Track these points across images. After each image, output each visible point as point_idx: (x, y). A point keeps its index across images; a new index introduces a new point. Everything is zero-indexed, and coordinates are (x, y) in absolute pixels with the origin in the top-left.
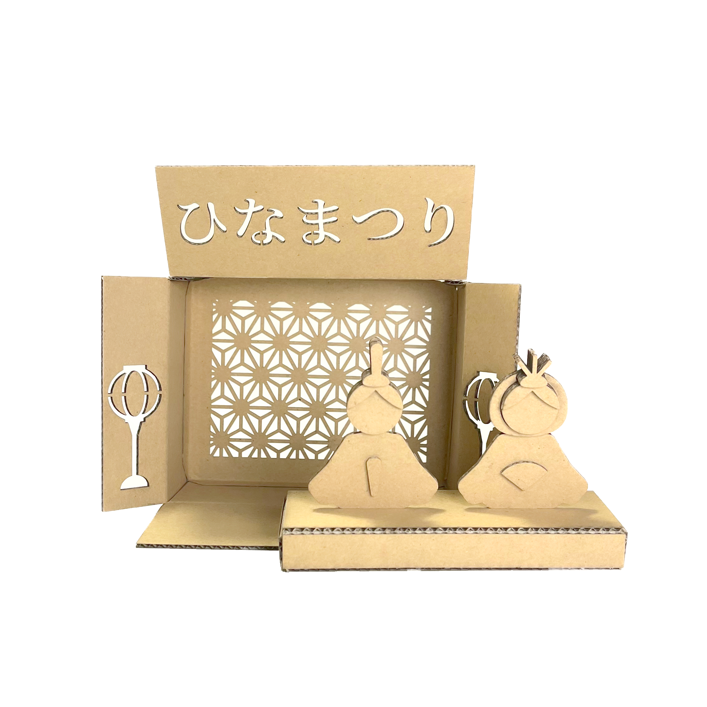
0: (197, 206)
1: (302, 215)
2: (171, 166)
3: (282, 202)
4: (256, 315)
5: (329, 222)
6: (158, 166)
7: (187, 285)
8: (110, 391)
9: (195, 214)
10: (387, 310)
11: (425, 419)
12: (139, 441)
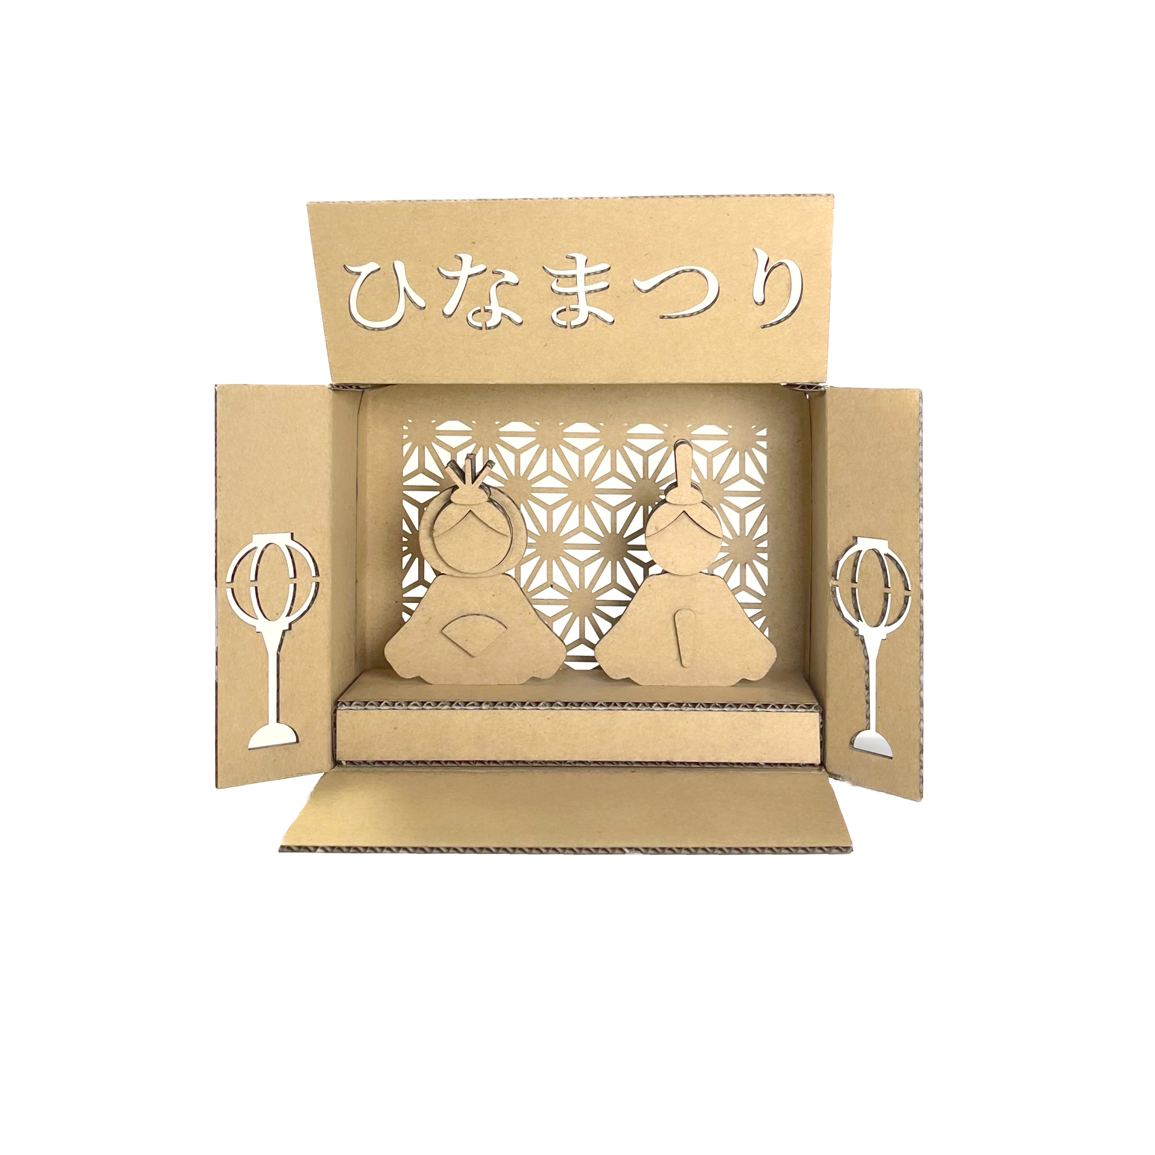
0: (376, 267)
1: (550, 279)
2: (334, 202)
3: (517, 258)
4: (474, 445)
5: (595, 291)
6: (311, 202)
7: (360, 397)
8: (229, 579)
9: (373, 280)
10: (693, 433)
11: (764, 617)
12: (280, 663)
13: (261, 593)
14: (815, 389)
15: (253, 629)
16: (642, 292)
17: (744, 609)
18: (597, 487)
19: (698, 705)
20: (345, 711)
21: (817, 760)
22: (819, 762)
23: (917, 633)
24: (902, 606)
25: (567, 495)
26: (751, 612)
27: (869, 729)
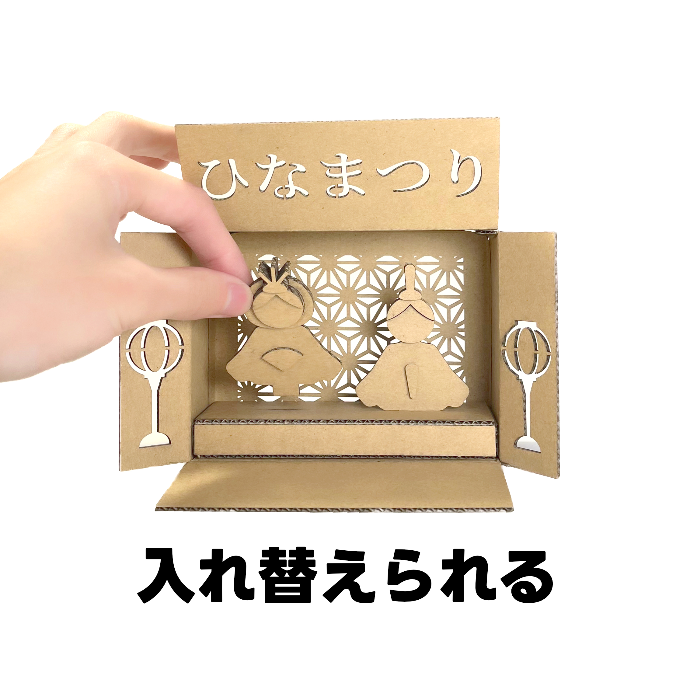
0: (218, 162)
1: (325, 169)
2: (191, 124)
3: (304, 157)
5: (353, 176)
8: (128, 347)
9: (216, 170)
10: (417, 261)
11: (463, 370)
12: (159, 397)
13: (148, 355)
14: (490, 233)
15: (143, 376)
16: (382, 176)
17: (450, 366)
18: (358, 293)
19: (419, 422)
20: (200, 425)
21: (494, 454)
22: (495, 456)
23: (555, 377)
24: (545, 362)
25: (339, 298)
26: (454, 367)
27: (526, 435)
